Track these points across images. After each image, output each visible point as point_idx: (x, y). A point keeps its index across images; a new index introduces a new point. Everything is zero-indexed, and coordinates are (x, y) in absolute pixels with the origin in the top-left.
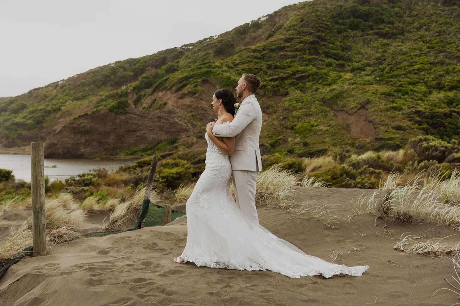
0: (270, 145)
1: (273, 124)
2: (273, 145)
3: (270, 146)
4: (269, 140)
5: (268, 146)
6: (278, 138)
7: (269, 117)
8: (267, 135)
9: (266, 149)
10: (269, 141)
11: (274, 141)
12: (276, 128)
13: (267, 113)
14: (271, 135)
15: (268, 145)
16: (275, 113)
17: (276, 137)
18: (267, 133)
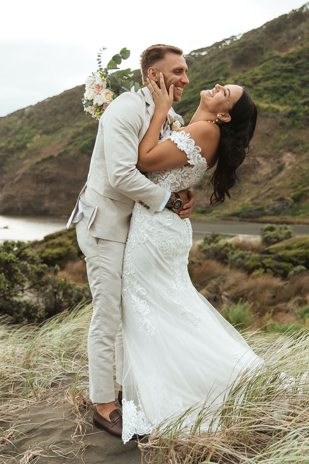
0: (293, 198)
1: (301, 168)
2: (297, 199)
3: (292, 201)
4: (291, 192)
5: (290, 201)
6: (304, 189)
7: (297, 158)
8: (291, 185)
9: (287, 204)
10: (292, 194)
11: (298, 193)
12: (304, 175)
13: (294, 153)
14: (296, 184)
15: (289, 198)
16: (306, 152)
17: (304, 187)
18: (290, 182)
